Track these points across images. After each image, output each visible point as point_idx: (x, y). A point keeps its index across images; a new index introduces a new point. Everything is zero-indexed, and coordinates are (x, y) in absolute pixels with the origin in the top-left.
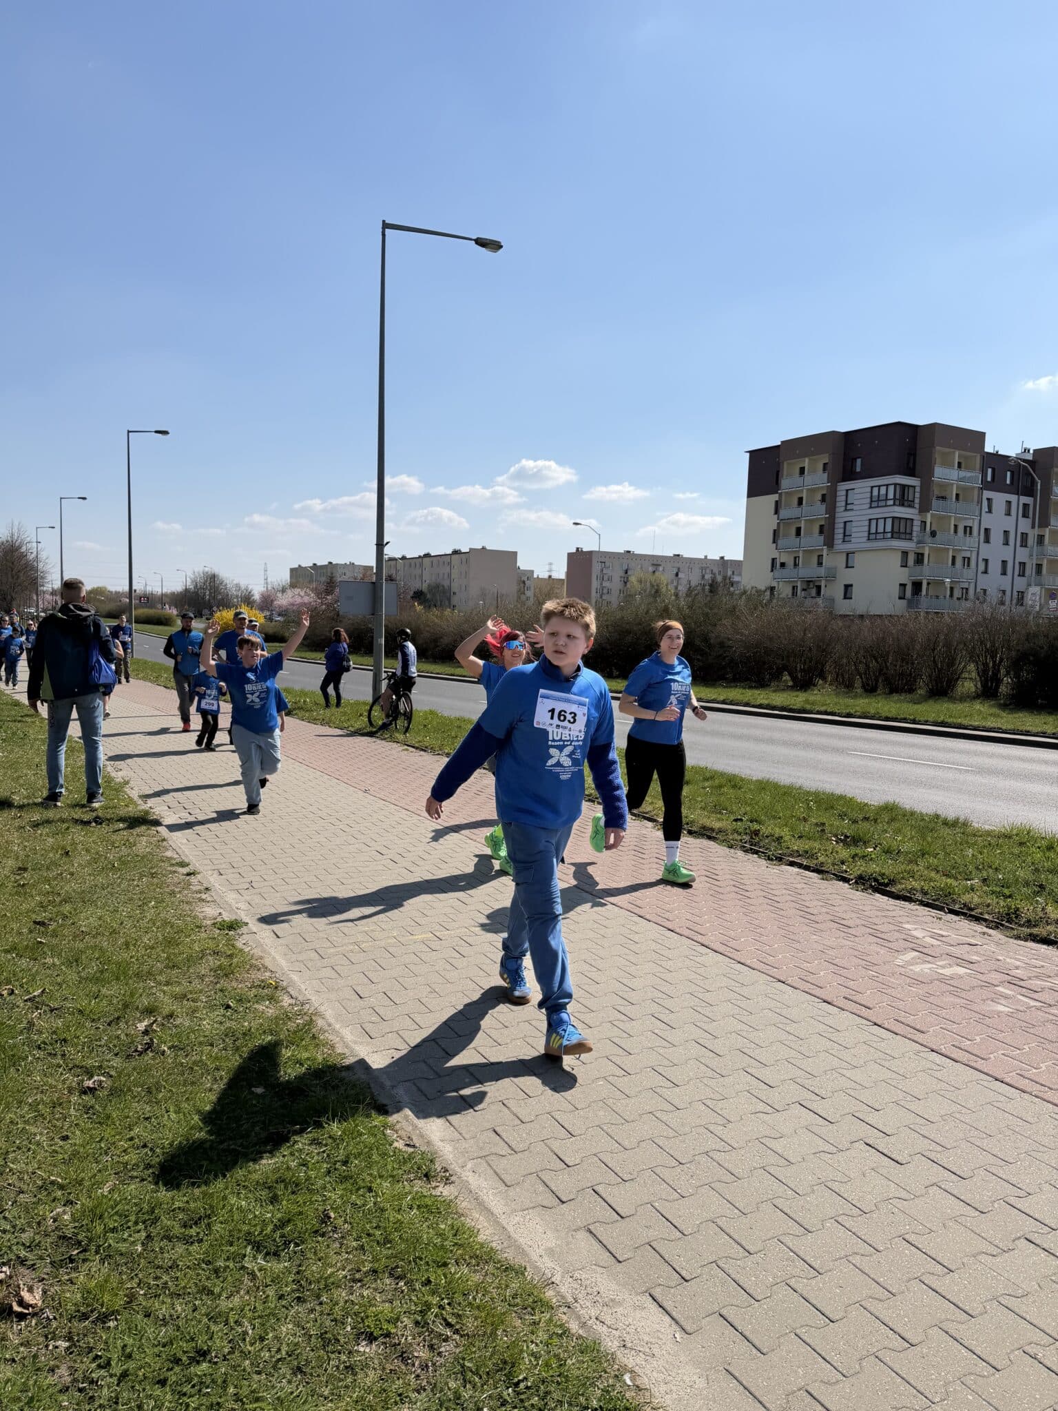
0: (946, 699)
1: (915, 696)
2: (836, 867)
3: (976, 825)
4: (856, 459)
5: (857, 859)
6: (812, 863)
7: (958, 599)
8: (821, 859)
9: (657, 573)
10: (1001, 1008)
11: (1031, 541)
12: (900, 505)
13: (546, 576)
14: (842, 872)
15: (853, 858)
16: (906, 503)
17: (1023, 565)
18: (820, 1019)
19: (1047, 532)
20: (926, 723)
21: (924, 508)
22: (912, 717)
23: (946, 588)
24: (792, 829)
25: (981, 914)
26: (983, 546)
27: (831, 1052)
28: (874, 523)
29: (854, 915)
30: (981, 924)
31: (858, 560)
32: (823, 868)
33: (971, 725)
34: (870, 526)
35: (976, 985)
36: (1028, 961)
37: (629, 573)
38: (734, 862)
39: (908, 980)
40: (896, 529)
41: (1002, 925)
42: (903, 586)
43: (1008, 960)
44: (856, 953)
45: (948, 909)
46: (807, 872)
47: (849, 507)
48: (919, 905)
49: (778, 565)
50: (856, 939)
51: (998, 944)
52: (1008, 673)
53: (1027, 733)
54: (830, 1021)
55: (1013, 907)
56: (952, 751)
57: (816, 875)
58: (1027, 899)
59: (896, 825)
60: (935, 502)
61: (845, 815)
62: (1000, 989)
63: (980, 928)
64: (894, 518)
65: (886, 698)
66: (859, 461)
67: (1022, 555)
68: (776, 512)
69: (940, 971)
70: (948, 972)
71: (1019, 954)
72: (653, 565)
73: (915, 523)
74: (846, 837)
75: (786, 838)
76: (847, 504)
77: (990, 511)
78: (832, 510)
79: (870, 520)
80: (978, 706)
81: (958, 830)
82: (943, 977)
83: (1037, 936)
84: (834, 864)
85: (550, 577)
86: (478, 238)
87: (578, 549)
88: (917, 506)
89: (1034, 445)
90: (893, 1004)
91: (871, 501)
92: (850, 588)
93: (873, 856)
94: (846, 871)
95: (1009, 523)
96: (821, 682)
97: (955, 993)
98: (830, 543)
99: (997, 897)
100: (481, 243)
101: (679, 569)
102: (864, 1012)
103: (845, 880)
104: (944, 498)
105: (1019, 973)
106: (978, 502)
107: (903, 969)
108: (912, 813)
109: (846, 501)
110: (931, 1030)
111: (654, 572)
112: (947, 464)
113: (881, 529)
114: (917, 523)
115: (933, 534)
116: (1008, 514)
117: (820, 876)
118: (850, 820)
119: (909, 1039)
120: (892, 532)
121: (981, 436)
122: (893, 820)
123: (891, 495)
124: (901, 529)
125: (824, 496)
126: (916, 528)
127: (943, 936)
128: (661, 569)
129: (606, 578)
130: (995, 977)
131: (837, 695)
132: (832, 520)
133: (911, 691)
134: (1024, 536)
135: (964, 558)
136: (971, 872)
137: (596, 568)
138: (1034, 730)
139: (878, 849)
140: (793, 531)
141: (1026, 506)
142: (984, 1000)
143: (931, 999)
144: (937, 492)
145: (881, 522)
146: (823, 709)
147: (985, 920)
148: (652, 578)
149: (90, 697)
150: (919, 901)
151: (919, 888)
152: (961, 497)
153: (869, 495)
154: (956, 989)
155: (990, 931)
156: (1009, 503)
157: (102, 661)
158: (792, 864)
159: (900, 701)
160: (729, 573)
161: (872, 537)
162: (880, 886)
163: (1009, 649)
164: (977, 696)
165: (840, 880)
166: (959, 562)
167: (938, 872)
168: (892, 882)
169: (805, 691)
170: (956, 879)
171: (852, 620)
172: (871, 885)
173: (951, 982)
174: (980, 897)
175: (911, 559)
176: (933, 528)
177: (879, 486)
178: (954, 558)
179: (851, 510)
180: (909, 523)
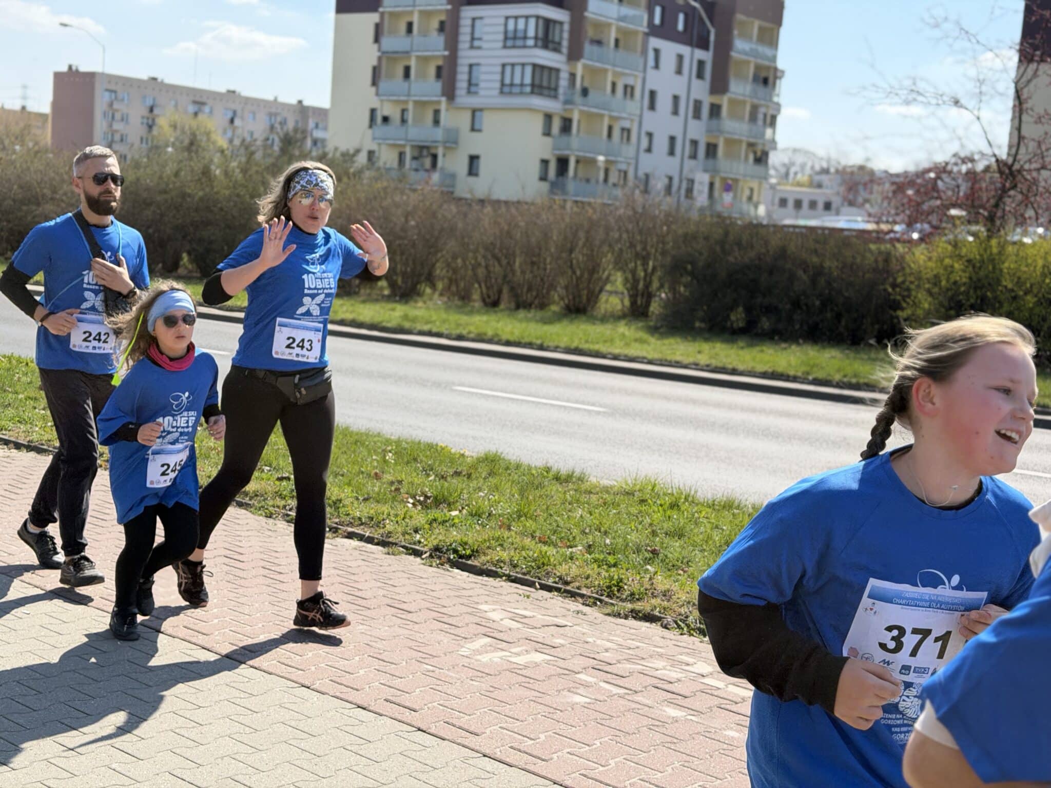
0: (584, 318)
1: (547, 314)
2: (407, 537)
3: (593, 480)
5: (435, 525)
6: (377, 534)
7: (615, 185)
8: (390, 527)
9: (201, 117)
10: (578, 699)
11: (705, 111)
12: (542, 47)
13: (17, 106)
14: (415, 544)
15: (430, 524)
16: (551, 45)
17: (694, 143)
18: (348, 729)
19: (724, 101)
20: (556, 349)
21: (575, 55)
22: (539, 342)
23: (598, 168)
24: (358, 489)
25: (579, 588)
26: (647, 114)
27: (355, 768)
28: (508, 70)
29: (419, 596)
30: (577, 601)
31: (488, 120)
32: (391, 540)
33: (610, 354)
34: (503, 73)
35: (553, 673)
36: (623, 643)
37: (156, 111)
38: (270, 536)
39: (471, 673)
40: (537, 82)
41: (601, 601)
42: (545, 162)
43: (599, 642)
44: (413, 644)
45: (539, 584)
46: (370, 546)
47: (476, 43)
48: (505, 581)
49: (379, 120)
50: (416, 626)
51: (592, 624)
52: (662, 286)
53: (678, 365)
54: (361, 731)
55: (616, 577)
57: (380, 548)
58: (635, 567)
59: (493, 481)
60: (588, 48)
61: (432, 470)
62: (582, 676)
63: (575, 605)
64: (535, 66)
65: (509, 316)
67: (695, 129)
68: (377, 40)
69: (513, 660)
70: (521, 660)
71: (615, 635)
72: (195, 102)
73: (562, 75)
74: (427, 497)
75: (347, 502)
76: (473, 39)
77: (657, 66)
78: (452, 45)
79: (504, 65)
80: (623, 328)
81: (571, 486)
82: (515, 666)
83: (639, 612)
84: (404, 534)
85: (24, 108)
87: (70, 67)
88: (565, 50)
90: (447, 703)
91: (505, 38)
92: (475, 161)
93: (456, 521)
94: (420, 542)
95: (678, 85)
96: (428, 291)
97: (527, 685)
98: (450, 93)
99: (599, 566)
101: (235, 113)
102: (407, 715)
103: (417, 553)
104: (599, 43)
105: (606, 656)
106: (642, 53)
107: (468, 660)
108: (518, 466)
109: (473, 33)
110: (488, 731)
111: (196, 114)
113: (517, 80)
114: (564, 76)
115: (585, 92)
116: (679, 72)
117: (385, 550)
118: (436, 476)
119: (459, 744)
120: (533, 85)
122: (491, 474)
123: (531, 33)
124: (544, 82)
125: (442, 23)
126: (564, 82)
127: (526, 617)
128: (207, 109)
129: (118, 116)
130: (577, 663)
131: (448, 308)
132: (452, 59)
133: (542, 306)
134: (698, 105)
135: (623, 129)
136: (574, 538)
137: (101, 101)
138: (686, 360)
139: (464, 511)
140: (400, 72)
141: (701, 63)
142: (559, 691)
143: (496, 694)
144: (590, 34)
145: (518, 69)
146: (426, 328)
147: (582, 596)
148: (194, 124)
150: (506, 575)
151: (507, 559)
152: (621, 44)
153: (502, 29)
154: (528, 680)
155: (586, 609)
156: (680, 58)
158: (350, 536)
159: (528, 320)
160: (311, 124)
161: (506, 89)
163: (664, 253)
164: (622, 316)
165: (411, 554)
166: (616, 133)
167: (533, 537)
168: (475, 553)
169: (406, 302)
170: (555, 546)
171: (470, 205)
172: (449, 559)
173: (524, 672)
174: (579, 567)
175: (556, 125)
176: (586, 84)
177: (516, 18)
178: (610, 129)
179: (479, 48)
180: (554, 74)
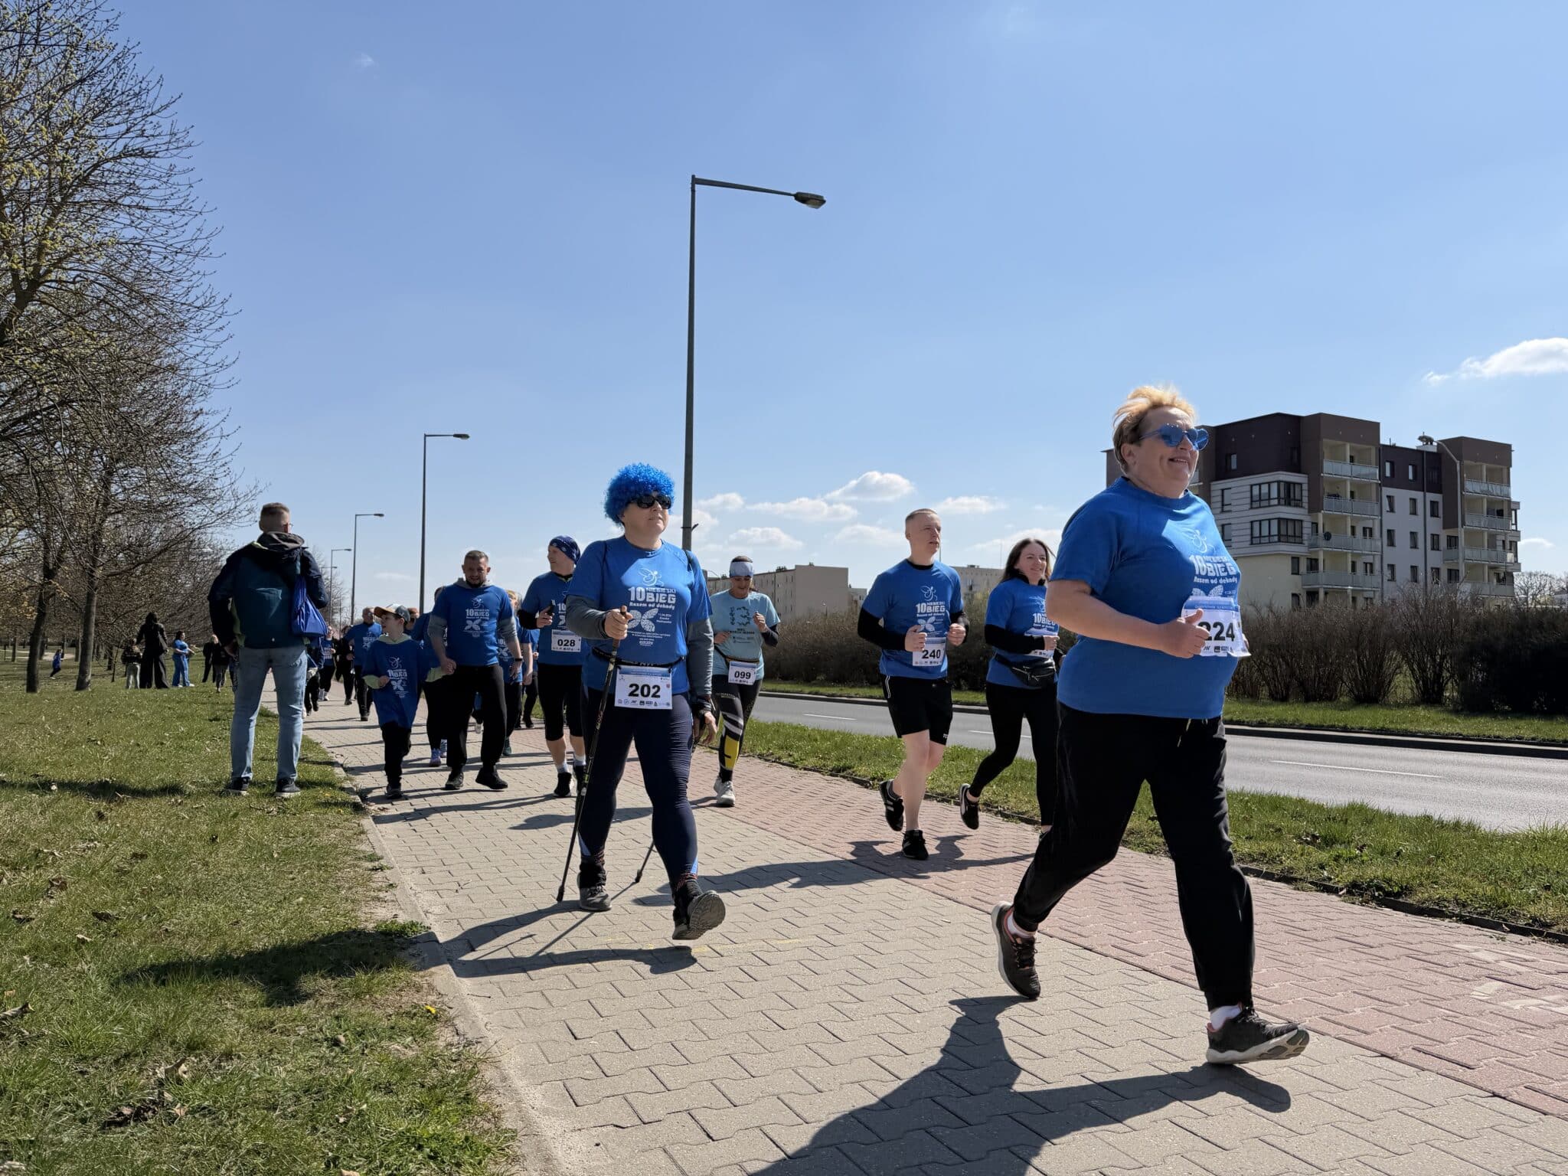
1: (1339, 702)
2: (1313, 873)
4: (1230, 455)
5: (1341, 862)
8: (1288, 863)
11: (1443, 543)
12: (1285, 505)
14: (1323, 880)
15: (1335, 861)
16: (1292, 502)
17: (1436, 570)
18: (1389, 1084)
19: (1460, 533)
21: (1315, 507)
23: (1347, 597)
26: (1387, 549)
28: (1256, 526)
29: (1367, 931)
32: (1294, 875)
34: (1252, 529)
39: (1511, 1023)
40: (1283, 532)
42: (1296, 596)
45: (1507, 926)
46: (1269, 882)
47: (1226, 508)
54: (1408, 1089)
56: (1407, 759)
57: (1284, 884)
60: (1326, 501)
61: (1301, 816)
64: (1279, 520)
66: (1234, 458)
67: (1435, 559)
73: (1305, 524)
74: (1314, 838)
76: (1223, 505)
77: (1392, 510)
79: (1252, 522)
80: (1422, 712)
84: (1308, 869)
86: (798, 193)
88: (1306, 505)
89: (1439, 435)
91: (1252, 501)
93: (1365, 859)
94: (1330, 879)
95: (1416, 524)
100: (802, 198)
102: (1460, 1072)
103: (1331, 890)
104: (1336, 496)
106: (1377, 500)
107: (1492, 1006)
108: (1392, 815)
109: (1223, 501)
112: (1337, 457)
113: (1265, 532)
114: (1307, 525)
115: (1328, 536)
116: (1414, 512)
120: (1279, 535)
121: (1375, 427)
122: (1368, 821)
123: (1274, 494)
124: (1289, 532)
126: (1307, 530)
127: (1526, 960)
131: (1240, 702)
133: (1332, 698)
134: (1435, 538)
135: (1366, 564)
139: (1366, 851)
141: (1434, 504)
144: (1327, 490)
145: (1265, 525)
149: (292, 650)
150: (1457, 916)
151: (1450, 897)
152: (1356, 494)
153: (1248, 494)
156: (1414, 501)
157: (311, 607)
159: (1323, 708)
161: (1256, 540)
162: (1391, 897)
164: (1415, 703)
165: (1323, 891)
166: (1360, 567)
168: (1405, 891)
172: (1374, 897)
175: (1303, 566)
176: (1326, 530)
177: (1260, 485)
178: (1354, 564)
179: (1229, 511)
180: (1297, 525)
